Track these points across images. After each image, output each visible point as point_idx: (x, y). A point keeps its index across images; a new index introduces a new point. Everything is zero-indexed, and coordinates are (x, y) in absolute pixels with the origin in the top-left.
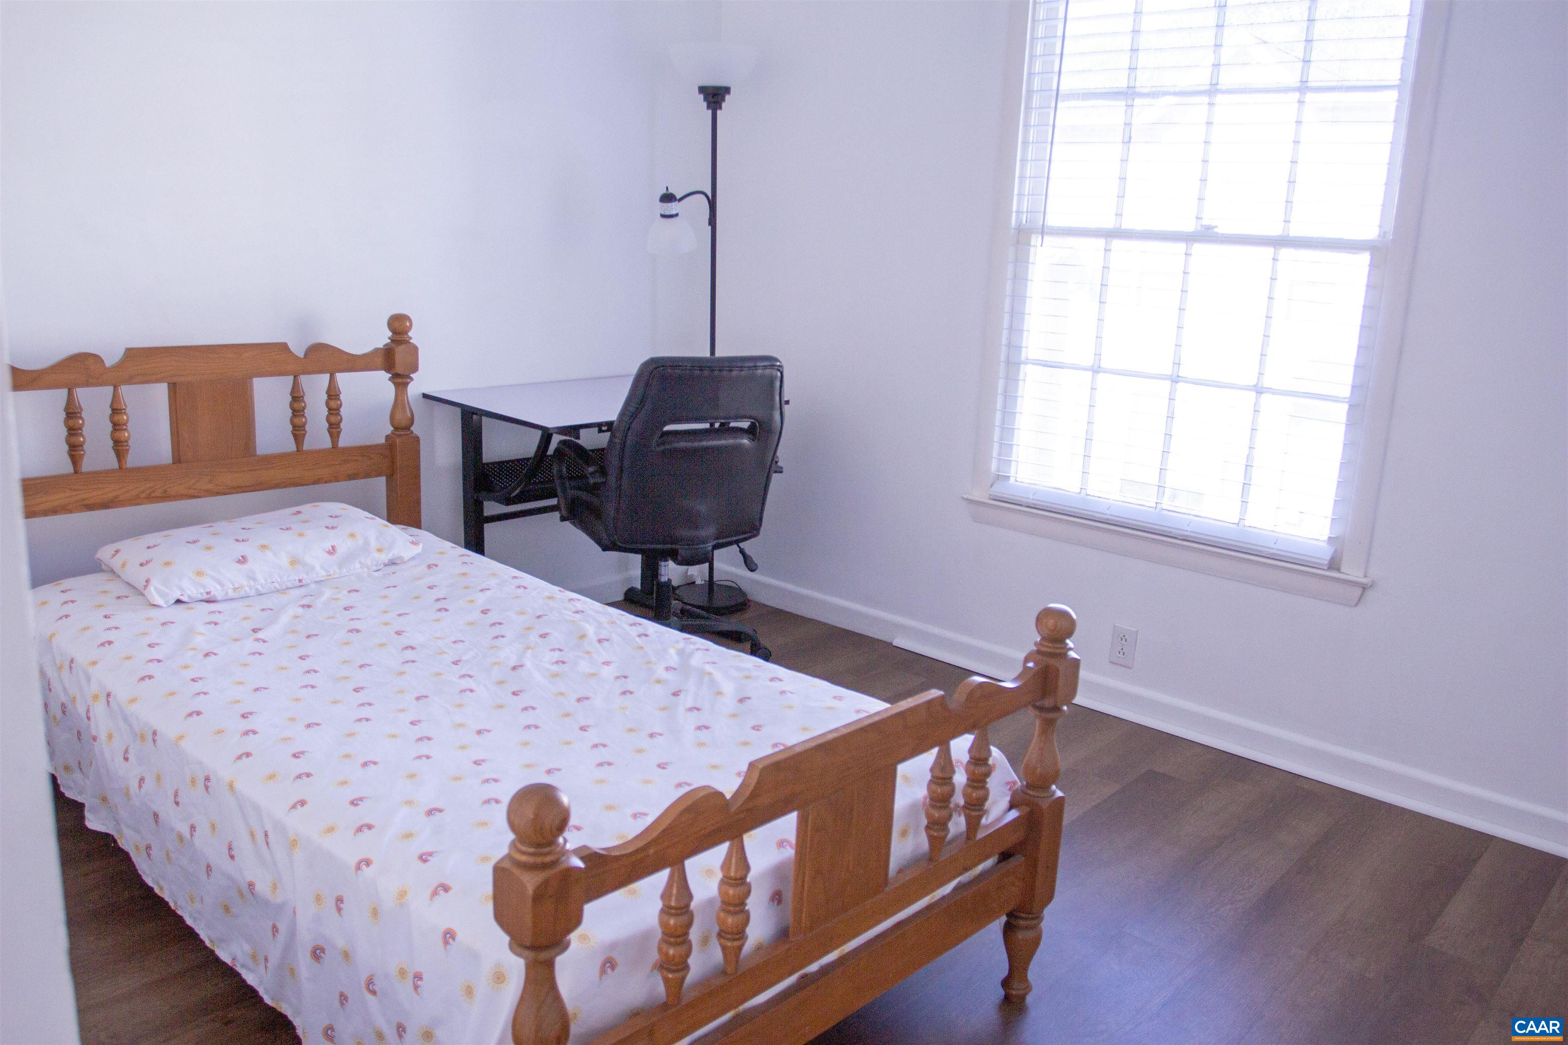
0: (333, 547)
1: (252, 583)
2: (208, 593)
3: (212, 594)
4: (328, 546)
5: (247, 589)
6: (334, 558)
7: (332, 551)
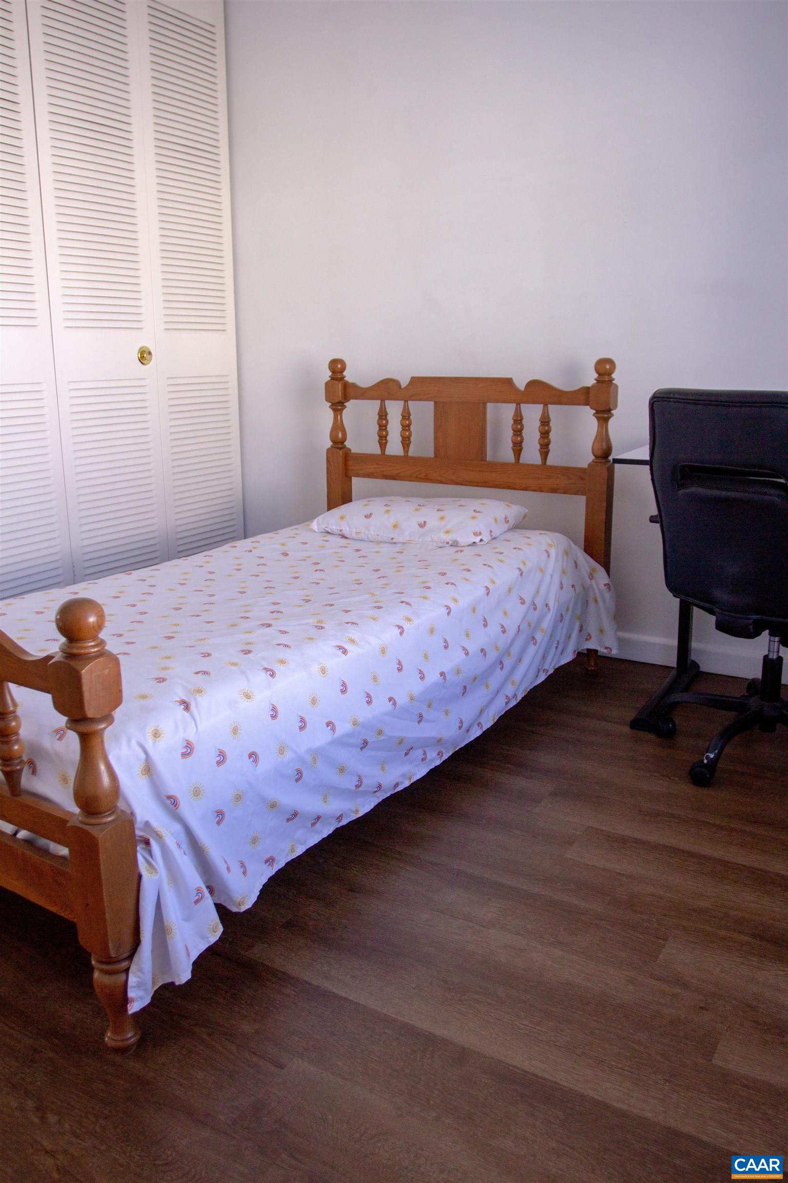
0: (425, 522)
1: (367, 532)
2: (341, 531)
3: (343, 532)
4: (422, 520)
5: (363, 535)
6: (422, 530)
7: (422, 525)
